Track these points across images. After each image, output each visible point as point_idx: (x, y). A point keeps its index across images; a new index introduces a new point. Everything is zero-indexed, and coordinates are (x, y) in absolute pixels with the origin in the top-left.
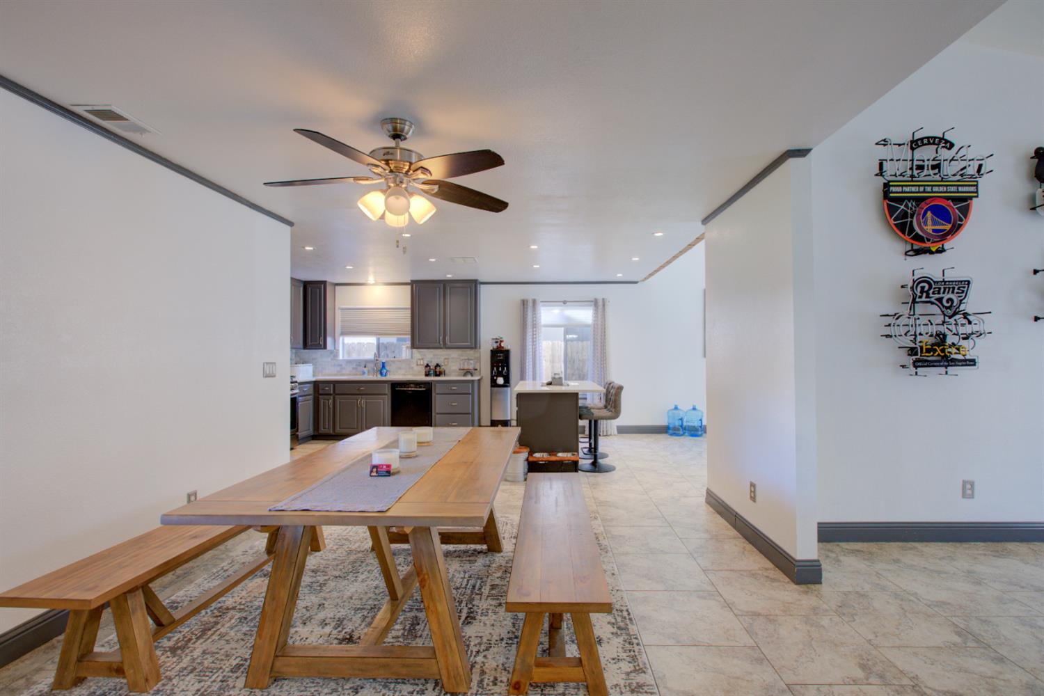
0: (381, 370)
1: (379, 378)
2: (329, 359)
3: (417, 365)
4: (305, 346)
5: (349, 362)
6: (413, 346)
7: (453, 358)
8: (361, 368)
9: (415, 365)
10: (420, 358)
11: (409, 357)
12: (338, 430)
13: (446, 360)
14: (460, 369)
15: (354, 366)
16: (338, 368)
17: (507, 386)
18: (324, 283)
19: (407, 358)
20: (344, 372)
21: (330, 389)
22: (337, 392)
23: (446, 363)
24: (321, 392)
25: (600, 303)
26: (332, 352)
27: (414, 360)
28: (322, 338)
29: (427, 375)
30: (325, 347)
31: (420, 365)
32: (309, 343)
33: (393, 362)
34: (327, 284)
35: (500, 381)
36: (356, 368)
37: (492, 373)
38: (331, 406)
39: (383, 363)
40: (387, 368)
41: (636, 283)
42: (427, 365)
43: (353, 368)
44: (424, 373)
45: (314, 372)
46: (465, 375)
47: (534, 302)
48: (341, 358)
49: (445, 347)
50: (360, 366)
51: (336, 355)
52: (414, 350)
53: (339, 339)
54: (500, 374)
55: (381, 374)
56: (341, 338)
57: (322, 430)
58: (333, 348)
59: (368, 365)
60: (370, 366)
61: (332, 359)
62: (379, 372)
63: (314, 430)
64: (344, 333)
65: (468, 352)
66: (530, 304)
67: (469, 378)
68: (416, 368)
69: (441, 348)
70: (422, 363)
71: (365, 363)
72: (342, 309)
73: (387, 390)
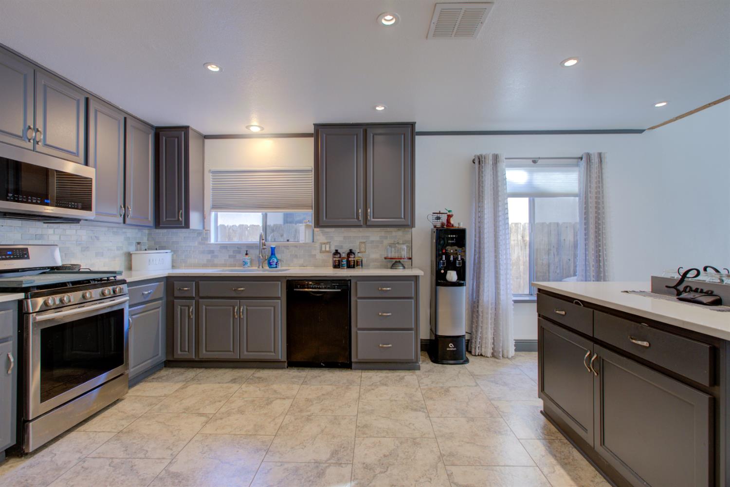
0: (271, 258)
1: (266, 271)
2: (196, 244)
3: (321, 252)
4: (158, 223)
5: (224, 247)
6: (318, 223)
7: (373, 242)
8: (242, 257)
9: (319, 251)
10: (326, 241)
11: (309, 240)
12: (204, 354)
13: (363, 245)
14: (385, 258)
15: (231, 253)
16: (209, 257)
17: (462, 285)
18: (186, 129)
19: (307, 241)
20: (216, 261)
21: (189, 289)
22: (201, 295)
23: (363, 250)
24: (177, 294)
25: (595, 160)
26: (199, 233)
27: (317, 245)
28: (182, 211)
29: (337, 266)
30: (187, 225)
31: (326, 252)
32: (164, 218)
33: (287, 247)
34: (191, 133)
35: (452, 276)
36: (234, 257)
37: (438, 264)
38: (193, 317)
39: (273, 250)
40: (278, 256)
41: (640, 131)
42: (337, 252)
43: (230, 257)
44: (331, 263)
45: (173, 261)
46: (393, 267)
47: (496, 158)
48: (213, 241)
49: (367, 224)
50: (239, 252)
51: (207, 238)
52: (316, 230)
53: (210, 214)
54: (451, 266)
55: (270, 264)
56: (213, 214)
57: (179, 354)
58: (200, 227)
59: (251, 252)
60: (254, 253)
61: (200, 243)
62: (267, 262)
63: (167, 353)
64: (217, 207)
65: (394, 234)
66: (490, 162)
67: (399, 272)
68: (320, 256)
69: (360, 226)
70: (328, 249)
71: (247, 249)
72: (214, 172)
73: (280, 291)
